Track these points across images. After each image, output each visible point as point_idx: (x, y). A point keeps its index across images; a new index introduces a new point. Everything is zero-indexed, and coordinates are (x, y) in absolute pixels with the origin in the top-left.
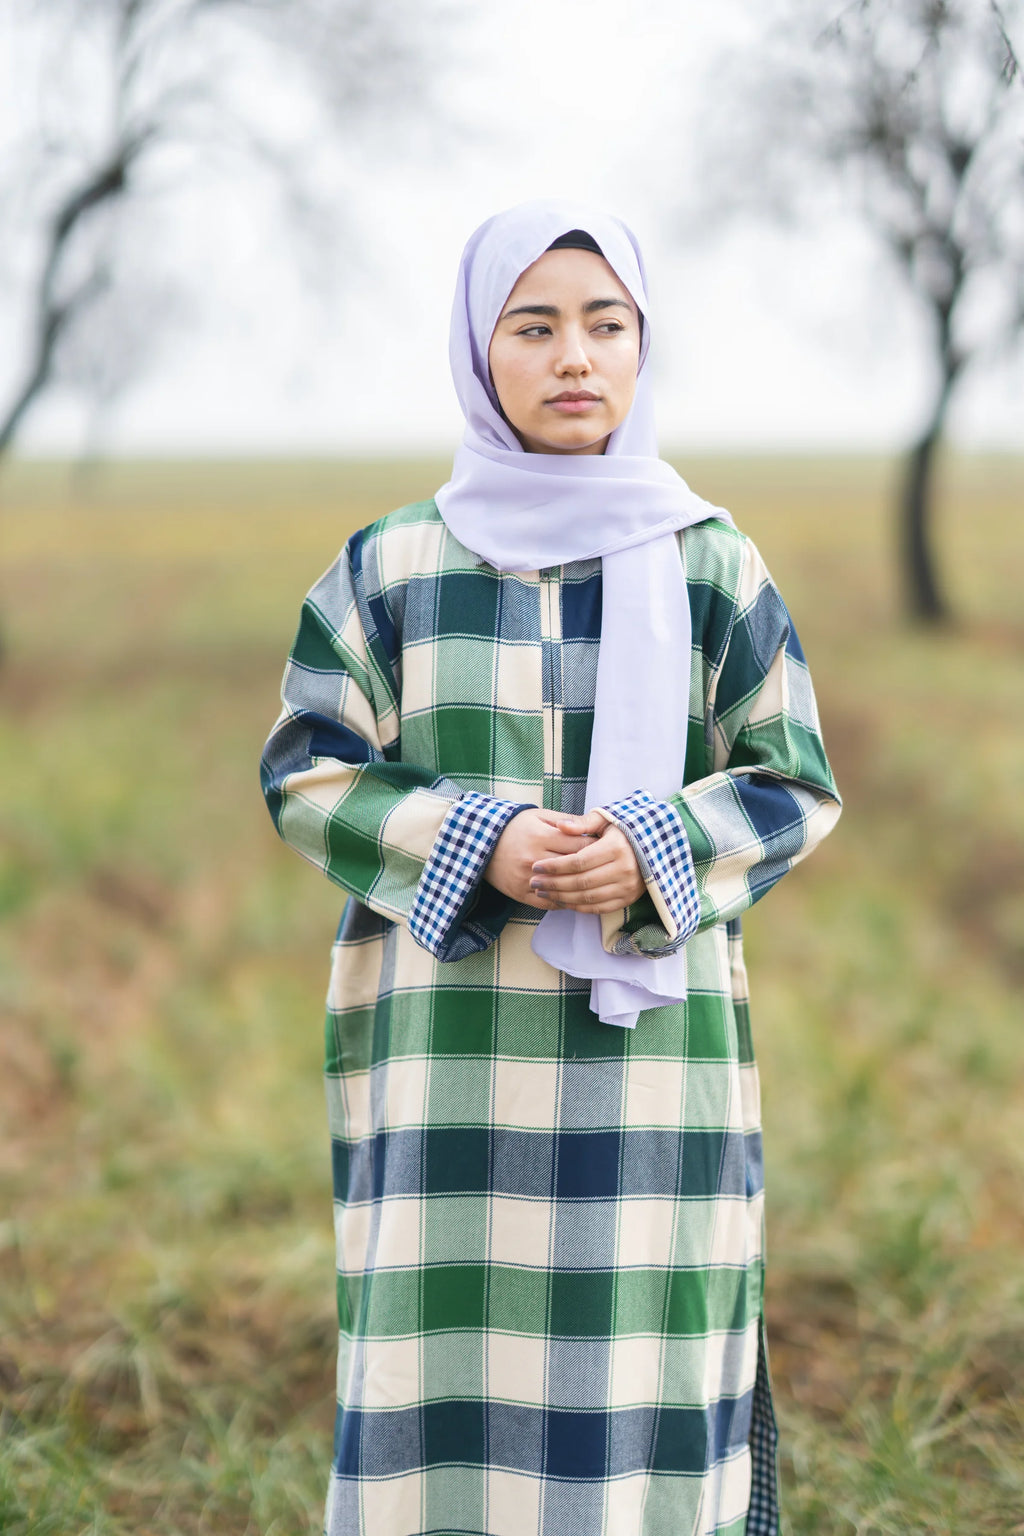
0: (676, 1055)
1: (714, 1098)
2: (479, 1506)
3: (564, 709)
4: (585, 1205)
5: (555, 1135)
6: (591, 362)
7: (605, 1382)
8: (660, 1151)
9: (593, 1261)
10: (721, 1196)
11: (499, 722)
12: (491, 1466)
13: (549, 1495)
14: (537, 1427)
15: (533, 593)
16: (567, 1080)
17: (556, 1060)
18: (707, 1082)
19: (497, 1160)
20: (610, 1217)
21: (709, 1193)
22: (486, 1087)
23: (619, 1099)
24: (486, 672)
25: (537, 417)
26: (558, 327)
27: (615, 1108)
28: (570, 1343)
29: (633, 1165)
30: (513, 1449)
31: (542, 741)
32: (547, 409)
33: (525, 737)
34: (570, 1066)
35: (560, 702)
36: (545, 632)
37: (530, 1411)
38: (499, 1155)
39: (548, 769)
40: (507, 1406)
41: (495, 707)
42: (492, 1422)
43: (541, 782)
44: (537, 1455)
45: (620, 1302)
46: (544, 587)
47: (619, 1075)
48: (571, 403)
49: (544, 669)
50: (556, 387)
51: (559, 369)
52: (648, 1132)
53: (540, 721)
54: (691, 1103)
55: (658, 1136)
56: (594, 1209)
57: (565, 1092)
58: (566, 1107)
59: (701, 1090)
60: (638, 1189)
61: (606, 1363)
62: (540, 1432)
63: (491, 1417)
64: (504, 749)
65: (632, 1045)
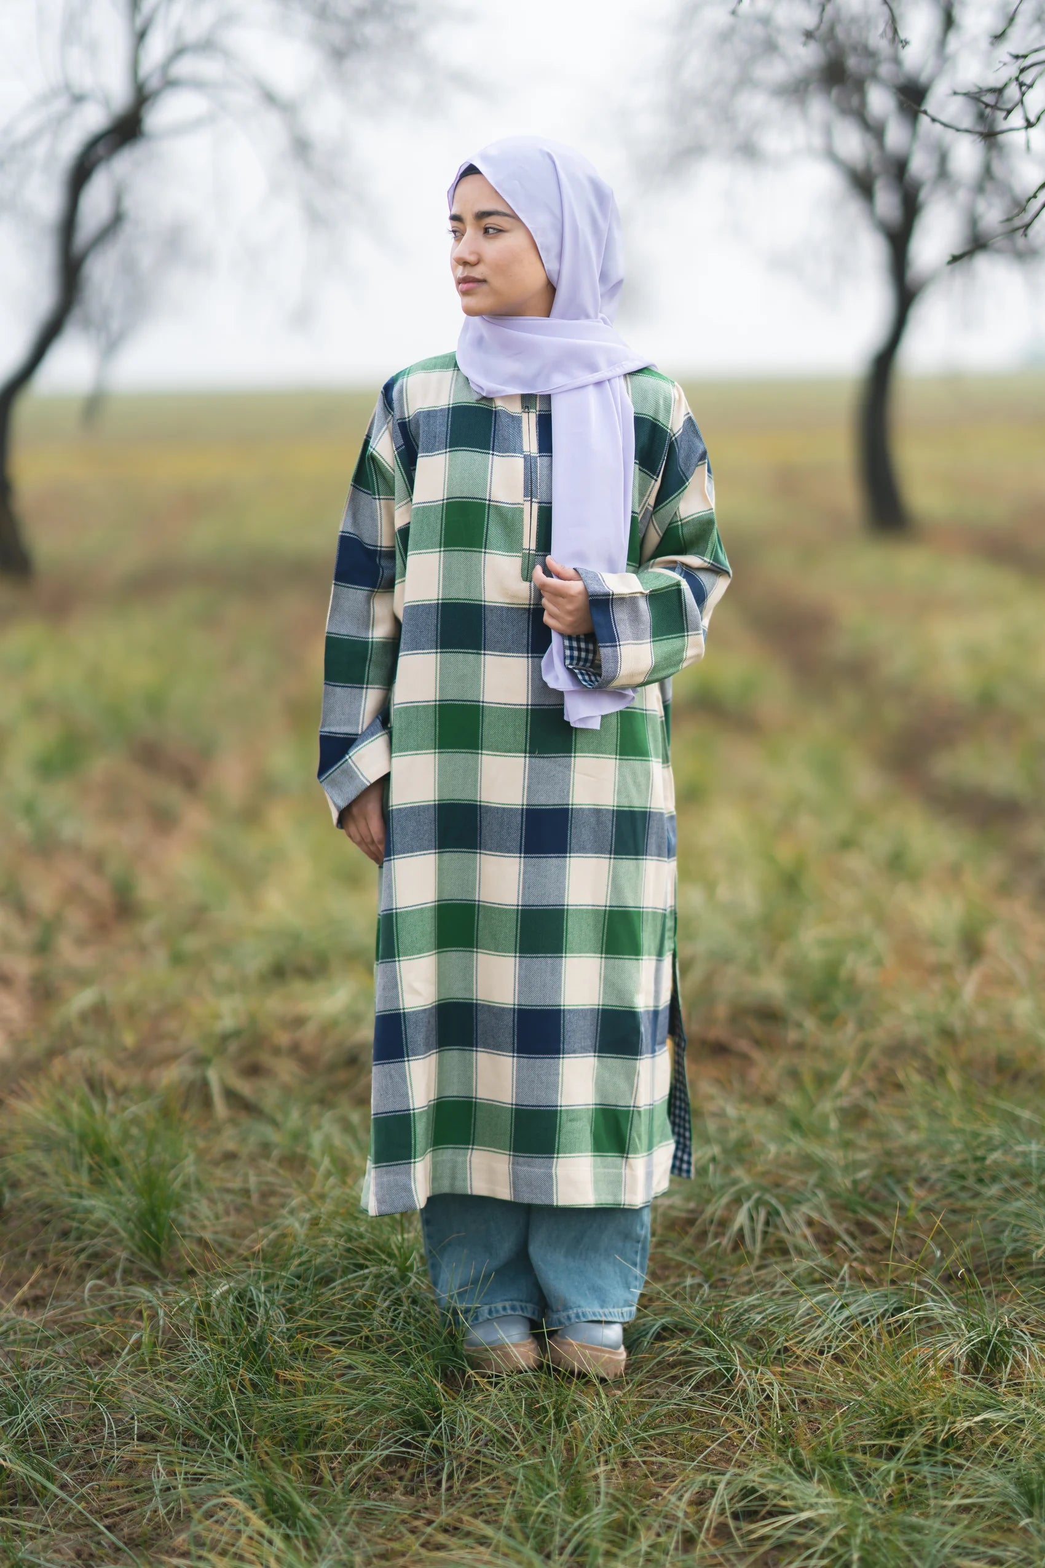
0: (610, 754)
1: (639, 785)
2: (471, 1078)
3: (539, 503)
4: (545, 860)
5: (523, 809)
7: (560, 987)
8: (599, 822)
9: (550, 900)
10: (647, 857)
11: (492, 511)
12: (479, 1049)
13: (519, 1069)
14: (509, 1021)
15: (516, 420)
16: (531, 769)
17: (523, 755)
18: (634, 774)
19: (483, 828)
20: (562, 869)
21: (637, 854)
22: (476, 774)
23: (569, 785)
24: (483, 479)
27: (566, 791)
28: (534, 959)
29: (579, 833)
30: (493, 1037)
31: (522, 525)
33: (510, 521)
34: (533, 760)
35: (536, 498)
36: (526, 448)
37: (504, 1009)
38: (484, 824)
39: (526, 545)
40: (489, 1006)
41: (490, 500)
42: (479, 1018)
43: (520, 555)
44: (509, 1040)
45: (570, 930)
46: (525, 416)
47: (568, 767)
49: (525, 474)
52: (589, 809)
53: (522, 511)
54: (621, 789)
55: (597, 812)
56: (550, 863)
57: (530, 778)
58: (531, 789)
59: (629, 780)
60: (583, 849)
61: (560, 973)
62: (511, 1024)
63: (479, 1013)
64: (494, 531)
65: (578, 746)
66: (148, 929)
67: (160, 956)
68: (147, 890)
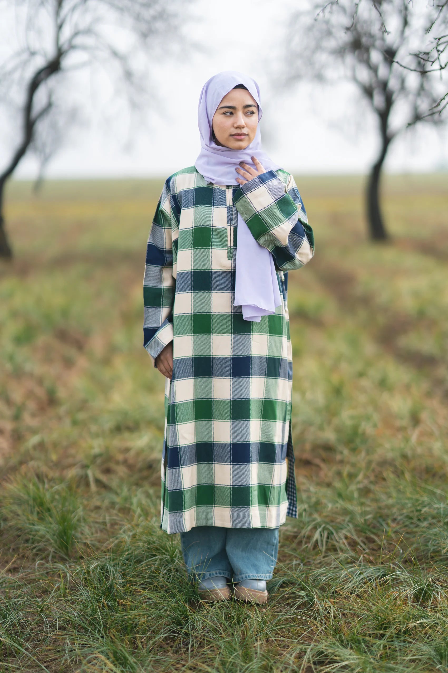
0: (265, 333)
1: (277, 347)
2: (212, 476)
3: (234, 226)
4: (241, 379)
5: (231, 358)
6: (245, 124)
7: (249, 433)
8: (261, 362)
9: (244, 396)
10: (280, 378)
11: (214, 231)
12: (215, 463)
13: (234, 470)
14: (228, 449)
15: (224, 192)
16: (234, 340)
17: (230, 334)
18: (275, 342)
19: (214, 367)
20: (248, 383)
21: (276, 376)
22: (210, 344)
23: (250, 346)
24: (209, 217)
25: (227, 139)
26: (236, 113)
27: (249, 349)
28: (238, 422)
29: (255, 367)
30: (221, 457)
31: (227, 236)
32: (231, 138)
33: (221, 234)
34: (235, 336)
35: (233, 224)
36: (228, 203)
37: (226, 444)
38: (214, 365)
39: (229, 244)
40: (219, 444)
41: (212, 226)
42: (215, 449)
43: (227, 249)
44: (229, 457)
45: (252, 409)
46: (227, 190)
47: (250, 339)
48: (238, 136)
49: (227, 214)
50: (234, 131)
51: (235, 126)
52: (258, 357)
53: (226, 230)
54: (270, 348)
55: (260, 358)
56: (244, 380)
57: (234, 344)
58: (234, 349)
59: (273, 345)
60: (255, 374)
61: (249, 427)
62: (229, 451)
63: (215, 447)
64: (215, 239)
65: (253, 329)
66: (62, 410)
67: (67, 421)
68: (61, 393)
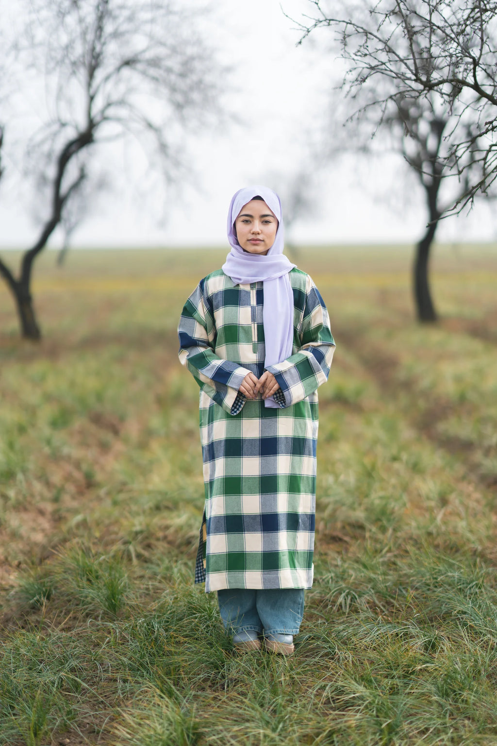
0: (291, 416)
1: (302, 428)
2: (243, 544)
3: (258, 323)
4: (269, 457)
5: (259, 439)
6: (261, 231)
7: (277, 505)
8: (287, 442)
9: (271, 473)
10: (305, 456)
11: (240, 328)
12: (245, 532)
13: (264, 537)
14: (258, 520)
15: (248, 293)
16: (262, 424)
17: (259, 418)
18: (300, 424)
20: (275, 461)
21: (301, 454)
22: (240, 427)
23: (277, 428)
24: (236, 316)
25: (246, 244)
26: (253, 221)
27: (276, 431)
28: (266, 495)
29: (282, 446)
30: (252, 527)
31: (251, 332)
32: (248, 243)
33: (247, 331)
34: (263, 420)
35: (256, 322)
36: (252, 303)
37: (255, 516)
38: (244, 446)
39: (253, 340)
40: (249, 515)
41: (239, 324)
43: (252, 343)
44: (260, 527)
45: (279, 483)
46: (251, 291)
47: (276, 422)
48: (255, 241)
49: (252, 313)
50: (251, 237)
51: (252, 232)
52: (284, 437)
53: (251, 327)
54: (295, 429)
55: (287, 438)
56: (271, 458)
58: (262, 431)
59: (298, 426)
60: (282, 453)
61: (277, 500)
62: (260, 521)
63: (244, 519)
64: (241, 335)
65: (280, 413)
66: (102, 492)
67: (108, 502)
68: (99, 477)
